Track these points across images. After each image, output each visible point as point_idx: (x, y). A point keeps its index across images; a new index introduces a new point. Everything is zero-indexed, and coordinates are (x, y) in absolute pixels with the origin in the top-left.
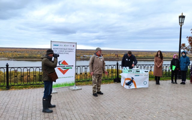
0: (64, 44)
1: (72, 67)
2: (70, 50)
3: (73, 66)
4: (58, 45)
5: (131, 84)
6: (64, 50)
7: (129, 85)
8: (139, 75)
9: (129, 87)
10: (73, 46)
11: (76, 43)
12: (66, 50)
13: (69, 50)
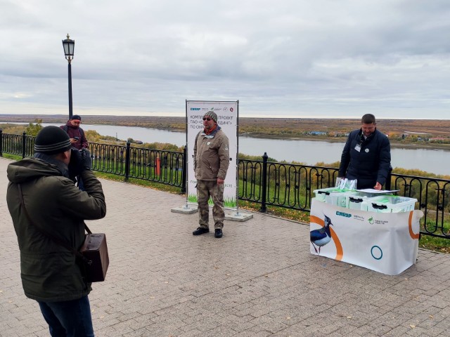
0: (210, 106)
3: (231, 159)
4: (199, 109)
5: (324, 240)
7: (317, 241)
8: (350, 216)
9: (317, 247)
10: (232, 110)
11: (238, 102)
13: (221, 120)
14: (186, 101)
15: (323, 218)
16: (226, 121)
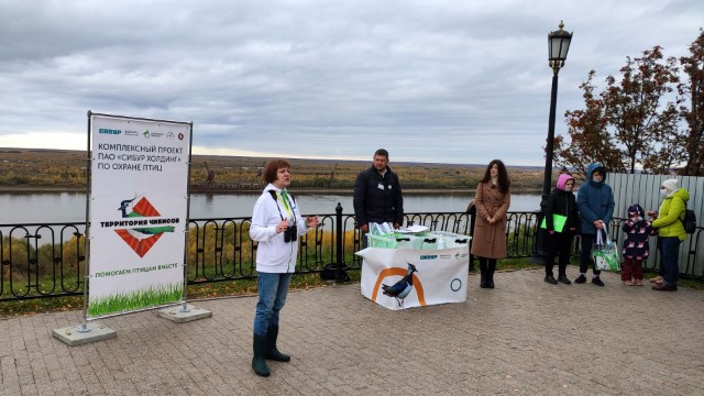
1: (175, 225)
2: (166, 154)
4: (117, 132)
5: (406, 290)
6: (143, 153)
8: (435, 257)
9: (401, 301)
10: (181, 137)
11: (191, 125)
12: (151, 154)
13: (162, 154)
14: (90, 114)
15: (406, 267)
16: (172, 155)
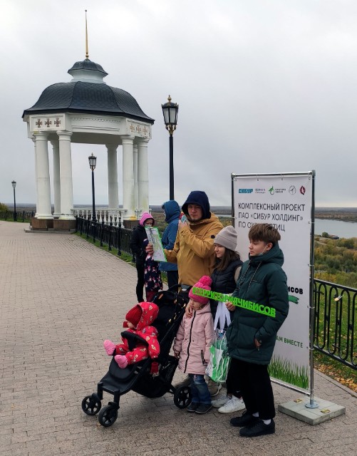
0: (267, 185)
1: (298, 295)
2: (288, 212)
3: (301, 291)
4: (251, 191)
6: (269, 211)
10: (303, 190)
11: (313, 174)
12: (275, 212)
13: (284, 212)
16: (294, 213)
